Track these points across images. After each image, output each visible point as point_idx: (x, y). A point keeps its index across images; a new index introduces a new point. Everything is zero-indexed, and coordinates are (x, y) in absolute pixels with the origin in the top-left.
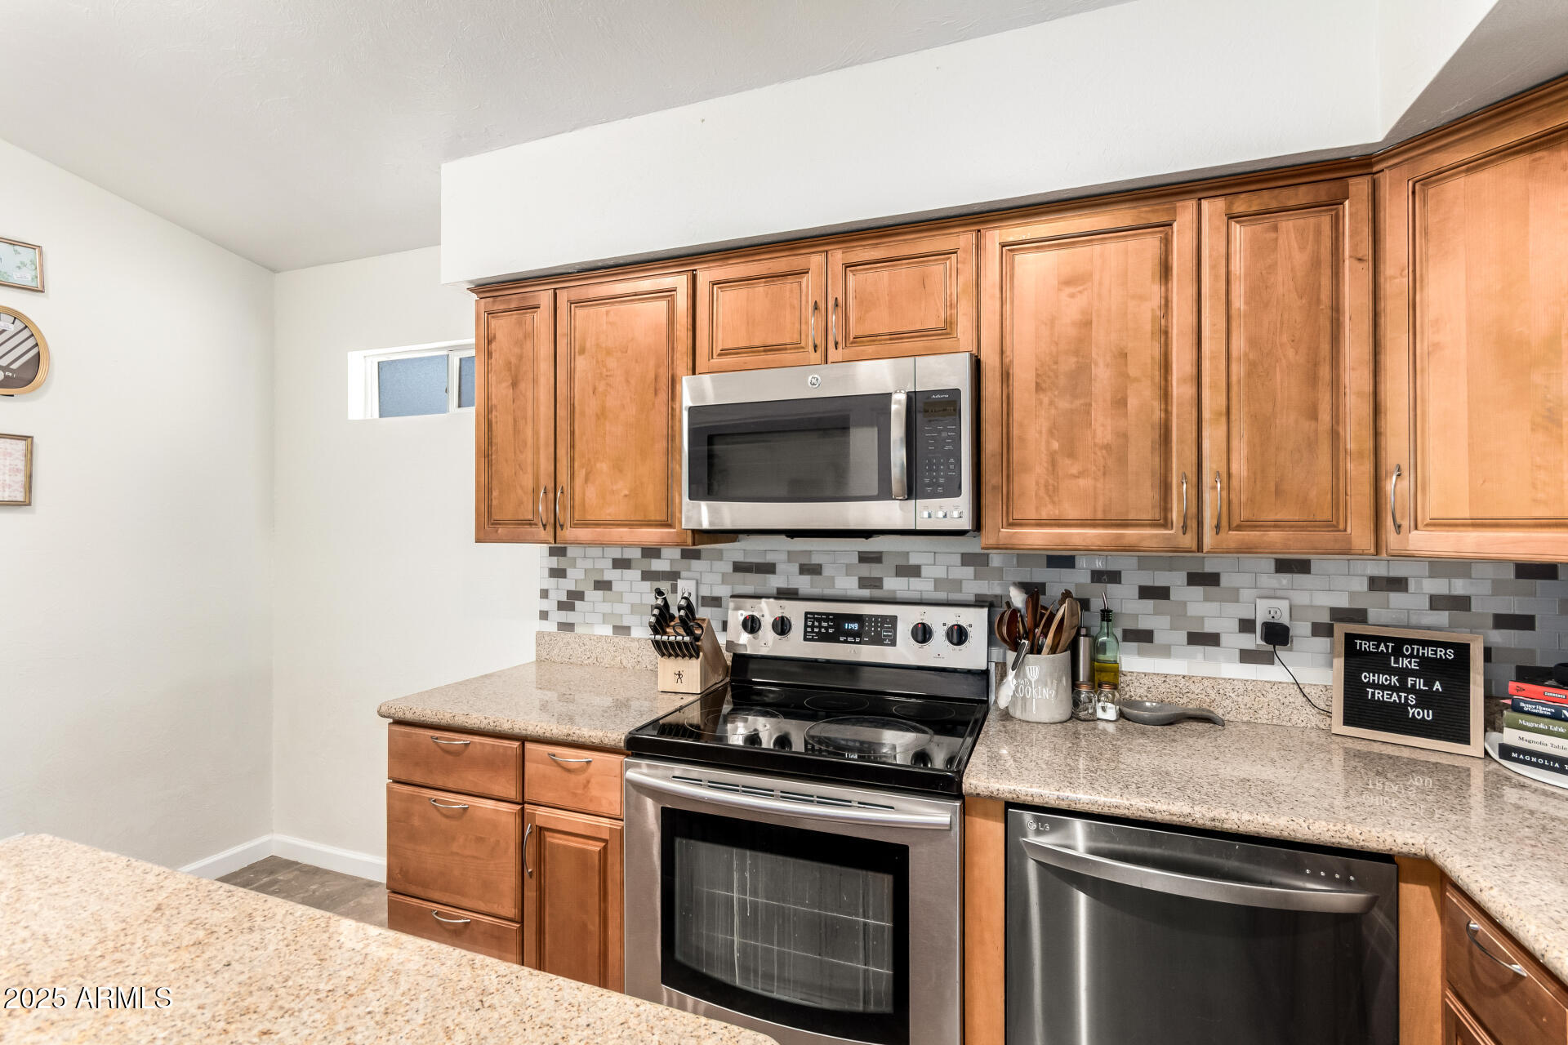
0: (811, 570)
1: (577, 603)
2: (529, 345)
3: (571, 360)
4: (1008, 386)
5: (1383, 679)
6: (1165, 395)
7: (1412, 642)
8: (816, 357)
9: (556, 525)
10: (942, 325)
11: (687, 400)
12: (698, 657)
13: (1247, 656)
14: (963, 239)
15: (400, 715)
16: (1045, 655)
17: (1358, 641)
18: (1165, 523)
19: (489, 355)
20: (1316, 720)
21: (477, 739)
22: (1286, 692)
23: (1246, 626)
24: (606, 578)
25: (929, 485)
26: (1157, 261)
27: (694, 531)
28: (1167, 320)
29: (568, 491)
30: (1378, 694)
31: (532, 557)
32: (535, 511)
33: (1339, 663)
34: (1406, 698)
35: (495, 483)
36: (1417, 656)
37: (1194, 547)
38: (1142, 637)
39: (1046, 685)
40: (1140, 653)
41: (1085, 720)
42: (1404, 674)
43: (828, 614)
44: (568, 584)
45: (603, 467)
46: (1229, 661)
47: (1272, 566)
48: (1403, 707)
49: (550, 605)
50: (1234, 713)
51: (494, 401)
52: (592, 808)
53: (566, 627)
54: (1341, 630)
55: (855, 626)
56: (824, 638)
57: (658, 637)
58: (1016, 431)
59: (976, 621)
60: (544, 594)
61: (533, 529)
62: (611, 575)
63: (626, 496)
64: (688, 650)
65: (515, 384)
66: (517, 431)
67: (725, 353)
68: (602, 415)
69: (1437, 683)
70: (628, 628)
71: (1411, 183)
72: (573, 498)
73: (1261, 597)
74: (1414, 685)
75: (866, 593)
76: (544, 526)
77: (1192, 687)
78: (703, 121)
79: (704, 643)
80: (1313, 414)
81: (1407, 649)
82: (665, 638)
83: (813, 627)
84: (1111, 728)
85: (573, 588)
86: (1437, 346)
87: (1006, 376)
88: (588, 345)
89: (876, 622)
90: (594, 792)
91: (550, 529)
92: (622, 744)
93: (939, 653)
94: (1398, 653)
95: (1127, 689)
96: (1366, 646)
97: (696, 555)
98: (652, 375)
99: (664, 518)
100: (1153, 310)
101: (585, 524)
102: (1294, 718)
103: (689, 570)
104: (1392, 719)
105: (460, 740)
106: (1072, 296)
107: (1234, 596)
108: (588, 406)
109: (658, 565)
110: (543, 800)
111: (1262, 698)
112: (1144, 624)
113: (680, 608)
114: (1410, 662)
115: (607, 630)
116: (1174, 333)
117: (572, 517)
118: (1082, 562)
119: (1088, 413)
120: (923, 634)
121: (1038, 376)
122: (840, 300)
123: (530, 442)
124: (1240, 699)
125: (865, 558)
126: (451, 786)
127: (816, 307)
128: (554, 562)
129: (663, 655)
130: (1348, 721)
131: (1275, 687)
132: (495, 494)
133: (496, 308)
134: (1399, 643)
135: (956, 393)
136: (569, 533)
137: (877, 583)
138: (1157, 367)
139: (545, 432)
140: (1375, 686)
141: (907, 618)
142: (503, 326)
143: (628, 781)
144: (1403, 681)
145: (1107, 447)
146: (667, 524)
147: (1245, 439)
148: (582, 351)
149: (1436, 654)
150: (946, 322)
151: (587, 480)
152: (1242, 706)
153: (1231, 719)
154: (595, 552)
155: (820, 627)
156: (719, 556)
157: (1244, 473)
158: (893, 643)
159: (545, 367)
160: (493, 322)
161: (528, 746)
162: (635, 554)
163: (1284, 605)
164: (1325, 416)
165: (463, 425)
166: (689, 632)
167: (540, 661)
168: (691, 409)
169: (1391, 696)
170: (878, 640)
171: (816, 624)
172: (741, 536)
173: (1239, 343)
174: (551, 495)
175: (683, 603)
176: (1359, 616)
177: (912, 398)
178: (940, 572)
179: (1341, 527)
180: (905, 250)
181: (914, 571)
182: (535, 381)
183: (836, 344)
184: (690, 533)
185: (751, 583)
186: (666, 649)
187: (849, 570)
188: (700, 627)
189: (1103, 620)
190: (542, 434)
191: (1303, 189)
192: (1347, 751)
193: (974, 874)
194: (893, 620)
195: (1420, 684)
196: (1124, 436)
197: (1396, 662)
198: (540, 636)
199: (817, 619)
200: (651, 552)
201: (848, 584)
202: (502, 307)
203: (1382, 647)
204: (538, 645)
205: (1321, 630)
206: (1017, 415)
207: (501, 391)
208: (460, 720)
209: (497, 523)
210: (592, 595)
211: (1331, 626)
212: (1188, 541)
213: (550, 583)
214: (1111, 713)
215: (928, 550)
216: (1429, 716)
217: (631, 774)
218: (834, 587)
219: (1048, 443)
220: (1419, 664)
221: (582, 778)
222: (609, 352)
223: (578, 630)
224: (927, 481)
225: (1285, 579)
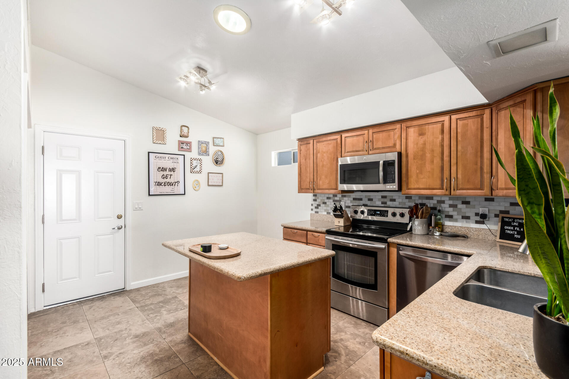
0: (371, 200)
1: (319, 207)
2: (308, 151)
3: (317, 154)
4: (408, 158)
5: (510, 228)
6: (442, 159)
7: (517, 219)
8: (367, 153)
9: (314, 189)
10: (393, 145)
11: (340, 163)
12: (343, 218)
13: (477, 222)
14: (398, 126)
15: (285, 226)
16: (419, 219)
17: (505, 219)
18: (443, 189)
19: (300, 154)
20: (494, 238)
21: (299, 231)
22: (487, 231)
23: (477, 214)
24: (325, 201)
25: (389, 181)
26: (441, 130)
27: (342, 191)
28: (443, 143)
29: (316, 182)
30: (508, 232)
31: (309, 196)
32: (310, 186)
33: (500, 224)
34: (514, 232)
35: (302, 180)
36: (518, 222)
37: (449, 194)
38: (450, 217)
39: (419, 226)
40: (450, 221)
41: (430, 235)
42: (514, 226)
43: (373, 210)
44: (317, 203)
45: (323, 177)
46: (473, 223)
47: (484, 200)
48: (513, 235)
49: (313, 207)
50: (473, 236)
51: (301, 163)
52: (320, 244)
53: (317, 212)
54: (501, 215)
55: (379, 213)
56: (372, 215)
57: (334, 213)
58: (409, 169)
59: (406, 211)
60: (312, 205)
61: (309, 190)
62: (326, 201)
63: (328, 183)
64: (340, 216)
65: (306, 160)
66: (306, 169)
67: (348, 152)
68: (323, 166)
69: (522, 229)
70: (330, 213)
71: (496, 111)
72: (317, 183)
73: (481, 207)
74: (516, 229)
75: (383, 205)
76: (312, 190)
77: (462, 229)
78: (342, 104)
79: (344, 215)
80: (476, 164)
81: (516, 221)
82: (336, 213)
83: (369, 212)
84: (438, 237)
85: (318, 204)
86: (500, 148)
87: (407, 156)
88: (320, 151)
89: (384, 212)
90: (320, 241)
91: (313, 190)
92: (325, 232)
93: (398, 219)
94: (514, 221)
95: (446, 229)
96: (507, 220)
97: (345, 196)
98: (333, 157)
99: (335, 188)
100: (440, 141)
101: (320, 189)
102: (489, 238)
103: (343, 200)
104: (511, 238)
105: (296, 231)
106: (422, 138)
107: (474, 207)
108: (320, 164)
109: (336, 199)
110: (311, 243)
111: (480, 232)
112: (450, 214)
113: (339, 207)
114: (516, 224)
115: (325, 213)
116: (445, 146)
117: (317, 188)
118: (434, 198)
119: (425, 164)
120: (394, 215)
121: (414, 156)
122: (371, 140)
123: (309, 172)
124: (474, 233)
125: (383, 197)
126: (294, 240)
127: (366, 142)
128: (314, 198)
129: (336, 217)
130: (501, 238)
131: (484, 230)
132: (302, 183)
133: (301, 144)
134: (514, 219)
135: (394, 161)
136: (317, 191)
137: (385, 203)
138: (441, 154)
139: (312, 170)
140: (508, 230)
141: (390, 211)
142: (303, 148)
143: (326, 238)
144: (514, 228)
145: (429, 172)
146: (337, 189)
147: (461, 170)
148: (319, 153)
149: (522, 222)
150: (394, 144)
151: (320, 180)
152: (475, 234)
153: (472, 237)
154: (323, 195)
155: (371, 213)
156: (350, 196)
157: (460, 178)
158: (387, 216)
159: (312, 156)
160: (301, 147)
161: (308, 232)
162: (331, 196)
163: (487, 209)
164: (479, 164)
165: (295, 166)
166: (341, 212)
167: (311, 220)
168: (340, 165)
169: (511, 232)
170: (384, 216)
171: (370, 212)
172: (355, 192)
173: (459, 148)
174: (313, 183)
175: (339, 206)
176: (507, 212)
177: (384, 162)
178: (400, 200)
179: (483, 189)
180: (385, 129)
181: (394, 200)
182: (310, 159)
183: (371, 150)
184: (341, 191)
185: (357, 203)
186: (336, 216)
187: (379, 200)
188: (344, 212)
189: (438, 212)
190: (311, 170)
191: (474, 112)
192: (500, 245)
193: (391, 259)
194: (387, 211)
195: (518, 229)
196: (433, 169)
197: (513, 224)
198: (311, 214)
199: (370, 211)
200: (335, 196)
201: (379, 203)
202: (303, 144)
203: (510, 220)
204: (311, 216)
205: (496, 216)
206: (409, 165)
207: (303, 161)
208: (296, 227)
209: (302, 189)
210: (322, 205)
211: (499, 215)
212: (447, 193)
213: (313, 203)
214: (438, 234)
215: (398, 195)
216: (519, 237)
217: (326, 237)
218: (375, 204)
219: (416, 171)
220: (518, 224)
221: (318, 238)
222: (324, 153)
223: (319, 213)
224: (388, 180)
225: (487, 203)
